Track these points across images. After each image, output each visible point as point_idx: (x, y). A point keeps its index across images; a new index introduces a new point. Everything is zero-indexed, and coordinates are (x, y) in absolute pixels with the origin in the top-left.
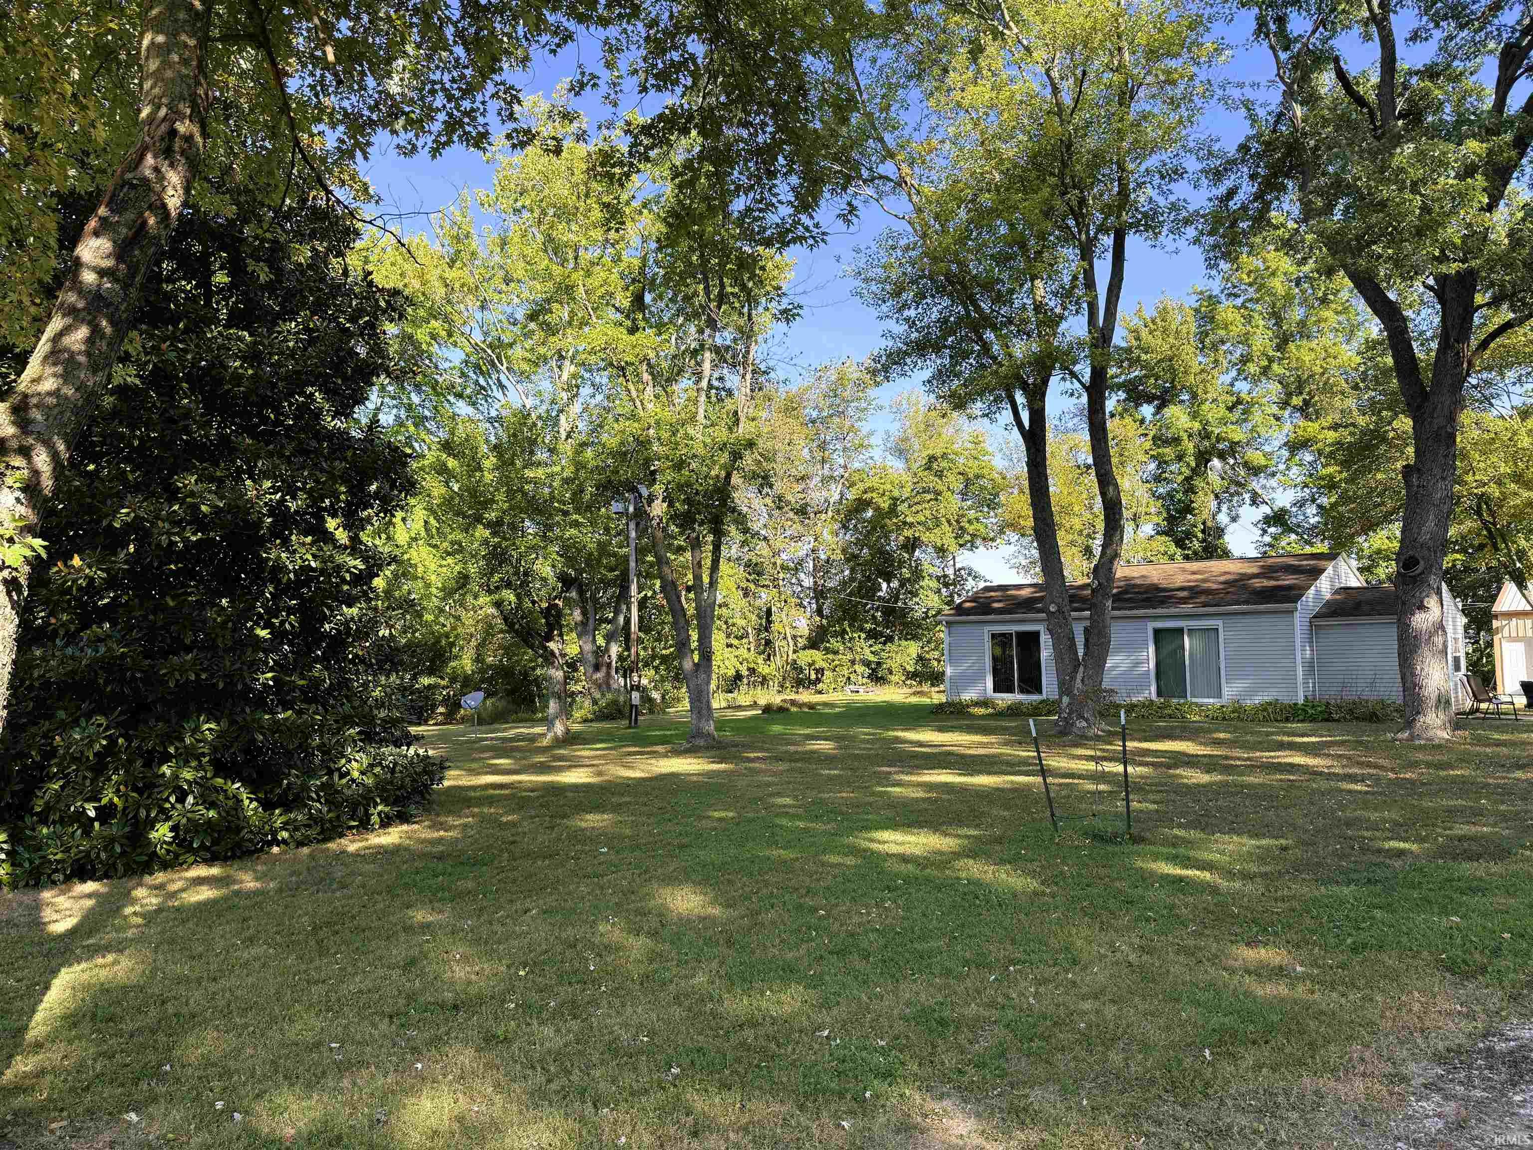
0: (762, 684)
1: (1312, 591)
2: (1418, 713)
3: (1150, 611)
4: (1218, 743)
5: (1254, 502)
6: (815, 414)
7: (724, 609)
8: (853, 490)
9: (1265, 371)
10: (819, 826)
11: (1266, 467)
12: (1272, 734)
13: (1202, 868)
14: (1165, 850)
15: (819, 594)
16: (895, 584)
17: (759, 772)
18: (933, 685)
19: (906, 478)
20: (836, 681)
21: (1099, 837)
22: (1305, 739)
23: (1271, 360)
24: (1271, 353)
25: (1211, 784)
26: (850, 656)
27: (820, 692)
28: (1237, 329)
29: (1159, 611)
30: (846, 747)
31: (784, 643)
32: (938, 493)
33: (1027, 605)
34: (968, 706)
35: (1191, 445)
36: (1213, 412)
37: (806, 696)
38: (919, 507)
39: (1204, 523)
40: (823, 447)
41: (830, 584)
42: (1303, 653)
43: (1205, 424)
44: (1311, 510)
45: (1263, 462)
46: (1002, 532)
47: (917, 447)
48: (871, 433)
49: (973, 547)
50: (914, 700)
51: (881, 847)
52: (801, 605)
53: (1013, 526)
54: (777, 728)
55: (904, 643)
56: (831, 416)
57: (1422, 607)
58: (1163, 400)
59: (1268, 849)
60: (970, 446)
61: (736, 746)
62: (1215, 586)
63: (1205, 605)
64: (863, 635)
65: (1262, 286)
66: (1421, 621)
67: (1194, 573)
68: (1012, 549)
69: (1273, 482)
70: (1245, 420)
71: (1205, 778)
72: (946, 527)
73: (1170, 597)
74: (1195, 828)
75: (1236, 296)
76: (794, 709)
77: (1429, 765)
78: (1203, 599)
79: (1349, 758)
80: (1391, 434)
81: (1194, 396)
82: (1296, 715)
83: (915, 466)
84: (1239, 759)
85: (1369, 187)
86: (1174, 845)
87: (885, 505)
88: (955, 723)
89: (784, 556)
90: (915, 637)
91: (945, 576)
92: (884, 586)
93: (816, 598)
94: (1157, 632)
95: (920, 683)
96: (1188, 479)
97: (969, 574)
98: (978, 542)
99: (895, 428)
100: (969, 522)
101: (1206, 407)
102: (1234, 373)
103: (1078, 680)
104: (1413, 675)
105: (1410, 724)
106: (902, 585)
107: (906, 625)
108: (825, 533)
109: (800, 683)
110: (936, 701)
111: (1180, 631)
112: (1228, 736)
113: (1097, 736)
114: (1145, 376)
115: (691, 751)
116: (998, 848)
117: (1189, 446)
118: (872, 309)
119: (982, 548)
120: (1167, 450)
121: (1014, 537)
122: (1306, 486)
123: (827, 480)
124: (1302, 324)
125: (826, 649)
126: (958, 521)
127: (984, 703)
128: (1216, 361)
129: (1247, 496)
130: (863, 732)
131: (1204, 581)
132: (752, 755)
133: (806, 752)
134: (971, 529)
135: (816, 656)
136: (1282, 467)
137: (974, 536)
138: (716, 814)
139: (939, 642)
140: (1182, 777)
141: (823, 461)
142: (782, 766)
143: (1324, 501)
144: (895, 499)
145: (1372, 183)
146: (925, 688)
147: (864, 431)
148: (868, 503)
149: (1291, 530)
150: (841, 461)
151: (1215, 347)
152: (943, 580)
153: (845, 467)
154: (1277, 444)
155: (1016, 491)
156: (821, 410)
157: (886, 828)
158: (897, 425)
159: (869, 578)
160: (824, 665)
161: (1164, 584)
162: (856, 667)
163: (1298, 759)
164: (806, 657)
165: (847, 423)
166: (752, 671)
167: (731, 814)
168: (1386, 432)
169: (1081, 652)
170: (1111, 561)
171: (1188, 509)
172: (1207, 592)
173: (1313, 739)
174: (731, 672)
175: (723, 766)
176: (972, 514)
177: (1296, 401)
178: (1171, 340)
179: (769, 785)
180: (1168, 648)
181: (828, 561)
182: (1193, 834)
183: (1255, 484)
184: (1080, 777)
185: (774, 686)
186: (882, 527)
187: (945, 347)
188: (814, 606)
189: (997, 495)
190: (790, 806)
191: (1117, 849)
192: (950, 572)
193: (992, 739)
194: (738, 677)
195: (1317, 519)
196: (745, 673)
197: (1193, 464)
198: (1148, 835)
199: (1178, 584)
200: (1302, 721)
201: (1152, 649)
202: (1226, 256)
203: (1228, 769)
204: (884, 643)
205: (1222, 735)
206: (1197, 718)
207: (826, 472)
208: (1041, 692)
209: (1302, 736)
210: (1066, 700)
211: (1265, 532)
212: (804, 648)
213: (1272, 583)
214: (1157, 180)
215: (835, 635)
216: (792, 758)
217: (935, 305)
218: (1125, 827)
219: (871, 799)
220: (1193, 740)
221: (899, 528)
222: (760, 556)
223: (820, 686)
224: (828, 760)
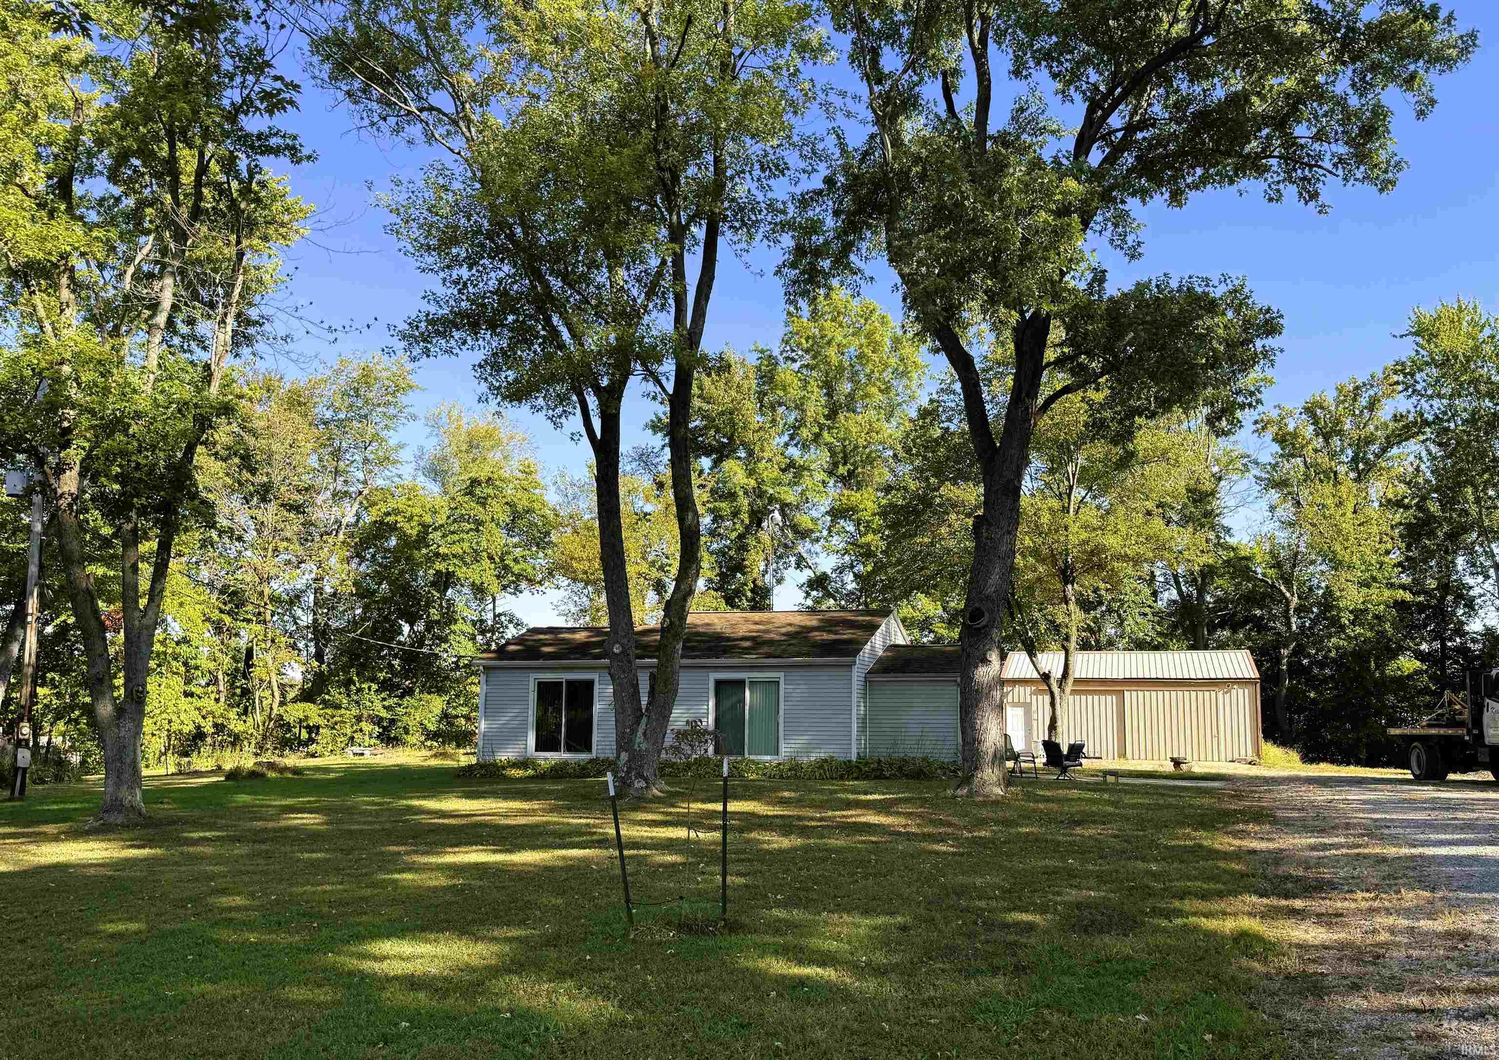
0: (233, 744)
1: (868, 647)
2: (976, 768)
3: (714, 661)
4: (783, 802)
5: (798, 566)
6: (328, 414)
7: (184, 647)
8: (374, 511)
9: (817, 436)
10: (283, 939)
11: (812, 531)
12: (836, 792)
13: (823, 964)
14: (768, 939)
15: (320, 633)
16: (420, 627)
17: (202, 858)
18: (458, 746)
19: (441, 502)
20: (334, 741)
21: (686, 927)
22: (869, 797)
23: (821, 427)
24: (822, 420)
25: (794, 849)
26: (355, 711)
27: (313, 756)
28: (795, 392)
29: (722, 661)
30: (340, 821)
31: (267, 693)
32: (479, 523)
33: (581, 650)
34: (504, 768)
35: (746, 502)
36: (769, 472)
37: (292, 760)
38: (456, 537)
39: (754, 582)
40: (337, 454)
41: (334, 624)
42: (858, 709)
43: (760, 483)
44: (849, 577)
45: (811, 526)
46: (551, 574)
47: (457, 469)
48: (401, 446)
49: (517, 591)
50: (434, 762)
51: (376, 966)
52: (294, 647)
53: (564, 568)
54: (244, 798)
55: (426, 696)
56: (350, 420)
57: (985, 661)
58: (721, 453)
59: (885, 928)
60: (520, 475)
61: (174, 823)
62: (777, 638)
63: (769, 656)
64: (375, 687)
65: (818, 353)
66: (984, 674)
67: (756, 623)
68: (562, 593)
69: (817, 547)
70: (795, 484)
71: (785, 843)
72: (486, 563)
73: (735, 647)
74: (797, 906)
75: (794, 360)
76: (272, 775)
77: (997, 822)
78: (765, 649)
79: (920, 816)
80: (938, 500)
81: (750, 453)
82: (849, 773)
83: (453, 491)
84: (812, 819)
85: (974, 209)
86: (777, 932)
87: (412, 530)
88: (486, 788)
89: (274, 585)
90: (440, 691)
91: (482, 621)
92: (406, 628)
93: (316, 640)
94: (719, 683)
95: (443, 743)
96: (741, 537)
97: (510, 621)
98: (523, 585)
99: (431, 446)
100: (516, 560)
101: (762, 465)
102: (786, 438)
103: (640, 733)
104: (973, 728)
105: (968, 780)
106: (429, 627)
107: (430, 676)
108: (333, 560)
109: (286, 744)
110: (462, 764)
111: (741, 683)
112: (793, 794)
113: (659, 798)
114: (705, 427)
115: (101, 831)
116: (553, 954)
117: (744, 502)
118: (411, 260)
119: (526, 593)
120: (723, 505)
121: (564, 582)
122: (847, 552)
123: (338, 496)
124: (851, 396)
125: (324, 702)
126: (502, 560)
127: (523, 763)
128: (774, 421)
129: (793, 559)
130: (365, 801)
131: (767, 631)
132: (195, 835)
133: (280, 829)
134: (516, 569)
135: (313, 712)
136: (825, 533)
137: (518, 576)
138: (111, 928)
139: (469, 697)
140: (759, 842)
141: (337, 472)
142: (240, 850)
143: (859, 568)
144: (425, 527)
145: (979, 206)
146: (450, 749)
147: (392, 442)
148: (393, 528)
149: (830, 595)
150: (360, 475)
151: (773, 409)
152: (480, 626)
153: (365, 482)
154: (823, 509)
155: (569, 530)
156: (337, 411)
157: (388, 935)
158: (434, 441)
159: (386, 619)
160: (321, 722)
161: (728, 632)
162: (363, 724)
163: (873, 818)
164: (295, 712)
165: (370, 430)
166: (219, 728)
167: (134, 926)
168: (933, 498)
169: (644, 700)
170: (685, 599)
171: (740, 567)
172: (771, 642)
173: (876, 797)
174: (188, 728)
175: (146, 852)
176: (518, 552)
177: (842, 470)
178: (733, 393)
179: (212, 877)
180: (727, 704)
181: (334, 595)
182: (797, 914)
183: (803, 547)
184: (645, 846)
185: (249, 748)
186: (407, 559)
187: (503, 326)
188: (312, 650)
189: (547, 534)
190: (238, 909)
191: (711, 943)
192: (489, 617)
193: (535, 805)
194: (199, 735)
195: (854, 585)
196: (209, 729)
197: (747, 521)
198: (745, 920)
199: (741, 634)
200: (857, 779)
201: (712, 703)
202: (804, 294)
203: (804, 832)
204: (402, 697)
205: (786, 794)
206: (754, 777)
207: (340, 487)
208: (589, 749)
209: (866, 793)
210: (624, 756)
211: (808, 594)
212: (295, 701)
213: (833, 637)
214: (757, 172)
215: (340, 684)
216: (258, 837)
217: (495, 269)
218: (719, 911)
219: (368, 892)
220: (759, 800)
221: (429, 559)
222: (242, 581)
223: (313, 748)
224: (312, 838)
